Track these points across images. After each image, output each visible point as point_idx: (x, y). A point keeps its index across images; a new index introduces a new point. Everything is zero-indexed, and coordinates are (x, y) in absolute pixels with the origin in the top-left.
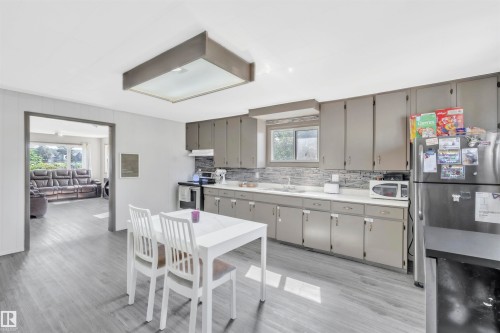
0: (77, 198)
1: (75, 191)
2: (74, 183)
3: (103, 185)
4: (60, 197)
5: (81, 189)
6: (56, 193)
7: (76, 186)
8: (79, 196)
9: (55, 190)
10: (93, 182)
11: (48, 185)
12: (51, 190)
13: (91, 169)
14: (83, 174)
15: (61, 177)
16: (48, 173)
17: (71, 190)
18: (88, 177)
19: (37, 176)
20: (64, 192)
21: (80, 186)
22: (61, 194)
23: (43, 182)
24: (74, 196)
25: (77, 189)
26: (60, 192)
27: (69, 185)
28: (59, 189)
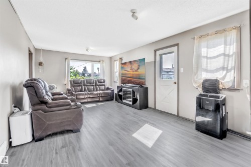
1: (98, 96)
2: (97, 90)
3: (116, 92)
4: (89, 100)
6: (86, 96)
7: (99, 92)
8: (101, 99)
9: (86, 94)
10: (108, 89)
11: (81, 91)
12: (83, 95)
13: (105, 79)
14: (101, 82)
15: (88, 84)
16: (81, 81)
17: (95, 94)
18: (105, 85)
19: (74, 84)
20: (91, 96)
21: (101, 92)
22: (90, 98)
23: (78, 88)
24: (98, 99)
25: (99, 94)
26: (89, 96)
27: (94, 90)
28: (88, 94)
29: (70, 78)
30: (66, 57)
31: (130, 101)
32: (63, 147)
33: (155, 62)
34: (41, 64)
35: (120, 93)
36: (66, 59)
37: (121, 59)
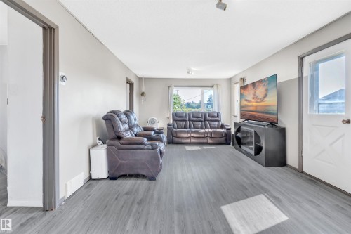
0: (207, 144)
1: (206, 136)
2: (206, 127)
3: (233, 132)
4: (193, 140)
5: (211, 133)
6: (189, 135)
7: (207, 130)
8: (210, 141)
9: (188, 132)
10: (222, 127)
11: (185, 127)
12: (184, 132)
13: (221, 112)
14: (214, 117)
15: (195, 119)
16: (186, 114)
17: (202, 133)
18: (218, 121)
19: (178, 117)
20: (196, 136)
21: (211, 130)
22: (194, 137)
23: (181, 123)
24: (205, 141)
25: (208, 133)
26: (193, 135)
27: (202, 128)
28: (192, 132)
29: (173, 110)
30: (168, 84)
31: (251, 149)
32: (127, 194)
33: (300, 79)
34: (143, 94)
35: (238, 135)
36: (169, 87)
37: (243, 80)
